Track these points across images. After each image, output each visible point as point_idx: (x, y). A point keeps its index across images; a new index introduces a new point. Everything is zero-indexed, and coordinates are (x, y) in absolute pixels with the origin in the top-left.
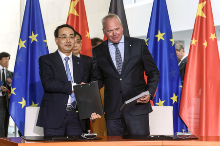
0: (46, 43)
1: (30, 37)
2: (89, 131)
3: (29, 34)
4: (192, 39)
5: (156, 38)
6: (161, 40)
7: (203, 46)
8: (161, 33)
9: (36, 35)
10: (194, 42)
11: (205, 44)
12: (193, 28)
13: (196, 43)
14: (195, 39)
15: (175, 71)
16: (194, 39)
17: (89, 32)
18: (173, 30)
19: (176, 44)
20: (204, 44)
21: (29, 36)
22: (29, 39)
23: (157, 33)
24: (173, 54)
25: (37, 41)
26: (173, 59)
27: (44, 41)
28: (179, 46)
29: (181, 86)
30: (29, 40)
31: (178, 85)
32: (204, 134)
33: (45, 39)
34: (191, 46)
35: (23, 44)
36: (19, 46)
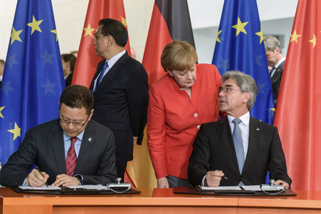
0: (55, 35)
1: (29, 25)
2: (119, 179)
3: (28, 20)
4: (292, 33)
5: (234, 30)
6: (241, 33)
7: (310, 44)
8: (242, 22)
9: (40, 22)
10: (295, 37)
11: (313, 41)
12: (294, 15)
13: (298, 39)
14: (298, 33)
15: (264, 85)
16: (295, 32)
17: (125, 18)
18: (262, 18)
19: (268, 40)
20: (311, 41)
21: (27, 22)
22: (27, 27)
23: (235, 22)
24: (261, 57)
25: (40, 30)
26: (260, 64)
27: (52, 31)
28: (272, 43)
29: (273, 109)
30: (27, 29)
31: (268, 107)
32: (308, 188)
33: (55, 28)
34: (290, 44)
35: (17, 36)
36: (11, 38)
